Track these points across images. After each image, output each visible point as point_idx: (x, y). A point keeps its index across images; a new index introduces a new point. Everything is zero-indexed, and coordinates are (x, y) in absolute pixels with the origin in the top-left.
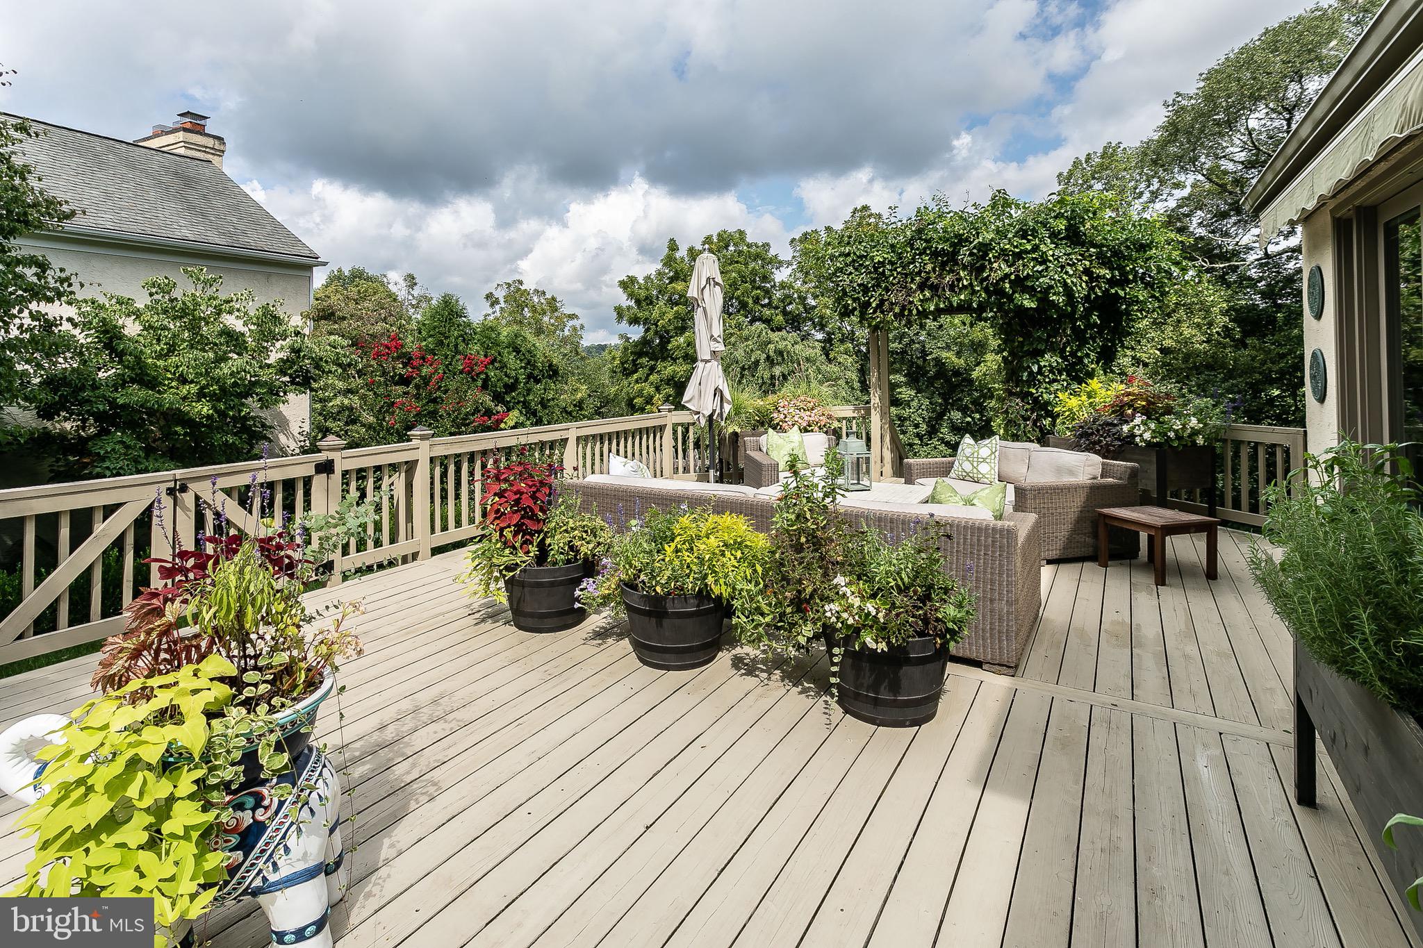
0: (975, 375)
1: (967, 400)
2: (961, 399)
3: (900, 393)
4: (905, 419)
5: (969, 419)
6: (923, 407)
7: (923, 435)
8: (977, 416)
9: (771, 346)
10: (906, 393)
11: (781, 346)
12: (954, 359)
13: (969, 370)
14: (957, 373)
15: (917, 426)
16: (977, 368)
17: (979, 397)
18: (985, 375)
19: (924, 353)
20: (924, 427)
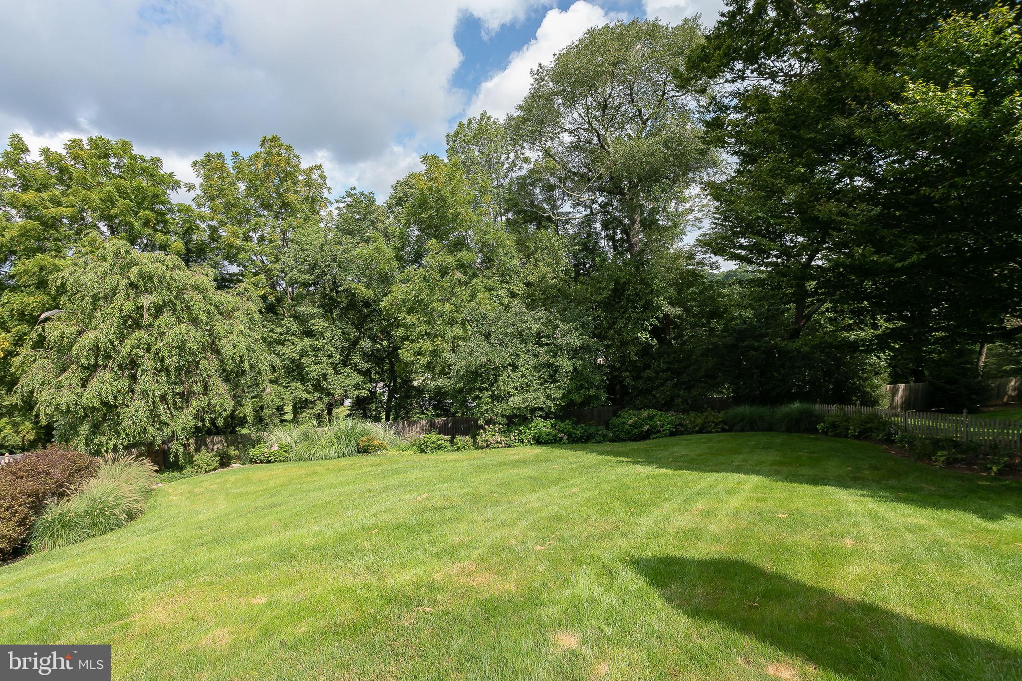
0: (382, 305)
1: (376, 329)
2: (370, 329)
3: (313, 324)
4: (319, 349)
5: (378, 346)
6: (336, 337)
7: (337, 365)
8: (385, 343)
9: (135, 270)
10: (319, 324)
11: (150, 268)
12: (363, 289)
13: (377, 301)
14: (367, 304)
15: (330, 356)
16: (384, 299)
17: (387, 326)
18: (391, 304)
19: (335, 285)
20: (337, 357)
